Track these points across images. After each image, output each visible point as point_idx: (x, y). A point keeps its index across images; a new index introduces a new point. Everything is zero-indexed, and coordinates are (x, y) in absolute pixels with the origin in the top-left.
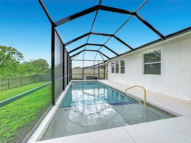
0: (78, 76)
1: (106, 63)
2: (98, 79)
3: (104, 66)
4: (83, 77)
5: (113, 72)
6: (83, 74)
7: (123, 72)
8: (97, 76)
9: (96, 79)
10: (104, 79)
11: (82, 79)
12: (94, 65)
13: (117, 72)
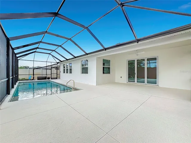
0: (27, 77)
1: (59, 64)
2: (50, 79)
3: (57, 67)
4: (34, 77)
5: (64, 73)
6: (34, 75)
7: (71, 72)
8: (49, 76)
9: (49, 78)
10: (57, 79)
11: (32, 80)
12: (46, 66)
13: (67, 73)
